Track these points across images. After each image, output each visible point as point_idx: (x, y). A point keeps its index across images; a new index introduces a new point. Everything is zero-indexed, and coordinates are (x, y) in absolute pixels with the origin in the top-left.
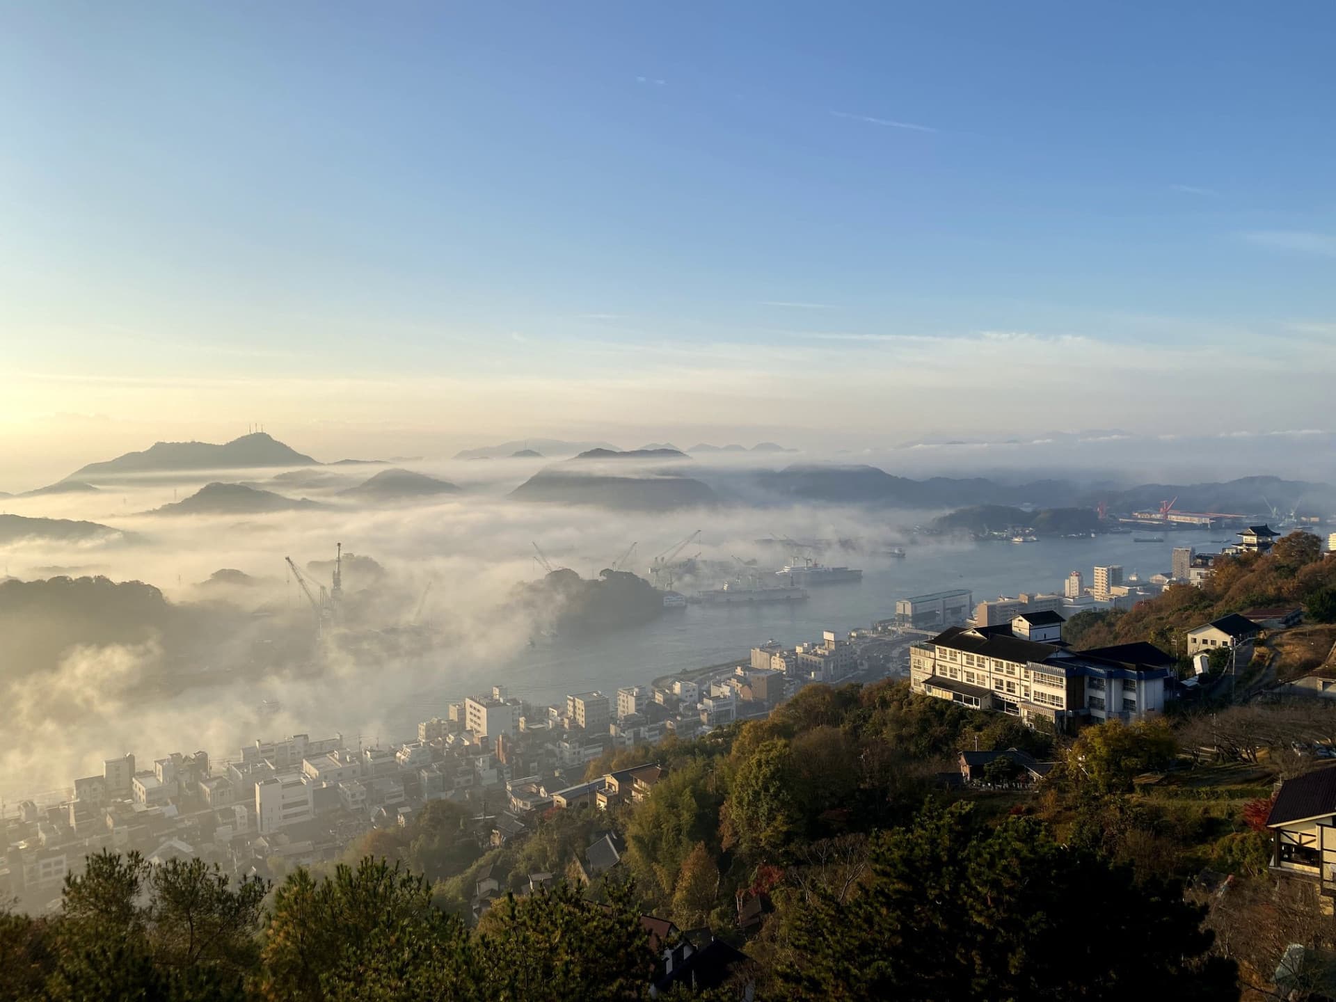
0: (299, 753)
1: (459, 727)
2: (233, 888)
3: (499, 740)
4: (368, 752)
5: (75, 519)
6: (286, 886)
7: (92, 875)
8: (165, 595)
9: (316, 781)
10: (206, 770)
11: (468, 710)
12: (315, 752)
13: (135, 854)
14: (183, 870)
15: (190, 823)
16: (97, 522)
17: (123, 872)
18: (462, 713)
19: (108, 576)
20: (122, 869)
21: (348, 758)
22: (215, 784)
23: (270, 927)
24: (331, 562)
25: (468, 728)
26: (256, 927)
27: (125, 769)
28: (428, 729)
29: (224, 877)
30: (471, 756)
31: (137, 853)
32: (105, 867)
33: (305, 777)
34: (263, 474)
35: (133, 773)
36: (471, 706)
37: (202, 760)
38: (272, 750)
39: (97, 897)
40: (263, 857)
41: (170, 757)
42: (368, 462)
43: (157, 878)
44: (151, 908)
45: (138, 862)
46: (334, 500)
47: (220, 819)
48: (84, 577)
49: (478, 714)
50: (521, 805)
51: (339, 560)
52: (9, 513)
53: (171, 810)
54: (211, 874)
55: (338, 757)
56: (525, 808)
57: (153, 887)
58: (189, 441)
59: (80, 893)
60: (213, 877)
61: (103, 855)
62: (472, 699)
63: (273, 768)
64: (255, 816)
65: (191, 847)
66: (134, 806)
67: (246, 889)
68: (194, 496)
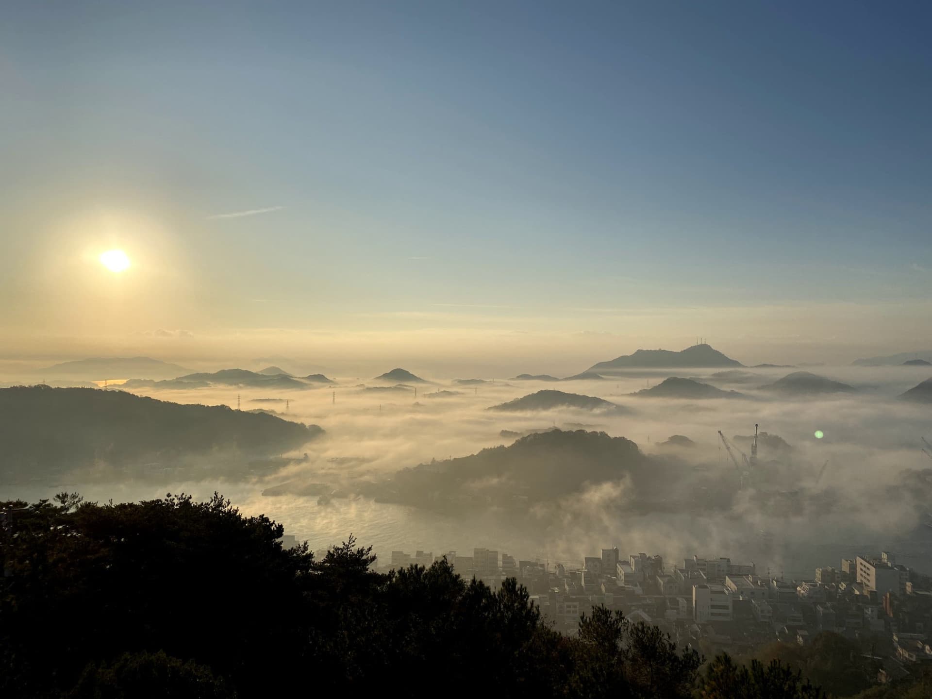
0: (723, 571)
1: (850, 578)
2: (679, 654)
3: (886, 597)
4: (774, 582)
5: (590, 396)
6: (715, 663)
7: (596, 619)
8: (639, 448)
9: (734, 594)
10: (661, 569)
11: (859, 567)
12: (736, 572)
13: (620, 612)
14: (647, 632)
15: (650, 602)
16: (602, 398)
17: (612, 622)
18: (853, 567)
19: (607, 432)
20: (612, 620)
21: (759, 582)
22: (666, 579)
23: (704, 689)
24: (750, 438)
25: (859, 581)
26: (693, 686)
27: (613, 557)
28: (823, 575)
29: (673, 644)
30: (860, 604)
31: (621, 612)
32: (602, 616)
33: (727, 589)
34: (705, 373)
35: (617, 561)
36: (861, 564)
37: (658, 562)
38: (705, 565)
39: (597, 633)
40: (697, 638)
41: (639, 555)
42: (778, 366)
43: (632, 632)
44: (628, 651)
45: (622, 618)
46: (755, 393)
47: (668, 604)
48: (594, 432)
49: (867, 571)
50: (907, 655)
51: (756, 436)
52: (556, 389)
53: (638, 590)
54: (665, 639)
55: (751, 580)
56: (911, 659)
57: (629, 637)
58: (658, 349)
59: (588, 628)
60: (666, 642)
61: (602, 608)
62: (862, 558)
63: (705, 577)
64: (692, 608)
65: (650, 618)
66: (618, 582)
67: (688, 657)
68: (659, 385)
